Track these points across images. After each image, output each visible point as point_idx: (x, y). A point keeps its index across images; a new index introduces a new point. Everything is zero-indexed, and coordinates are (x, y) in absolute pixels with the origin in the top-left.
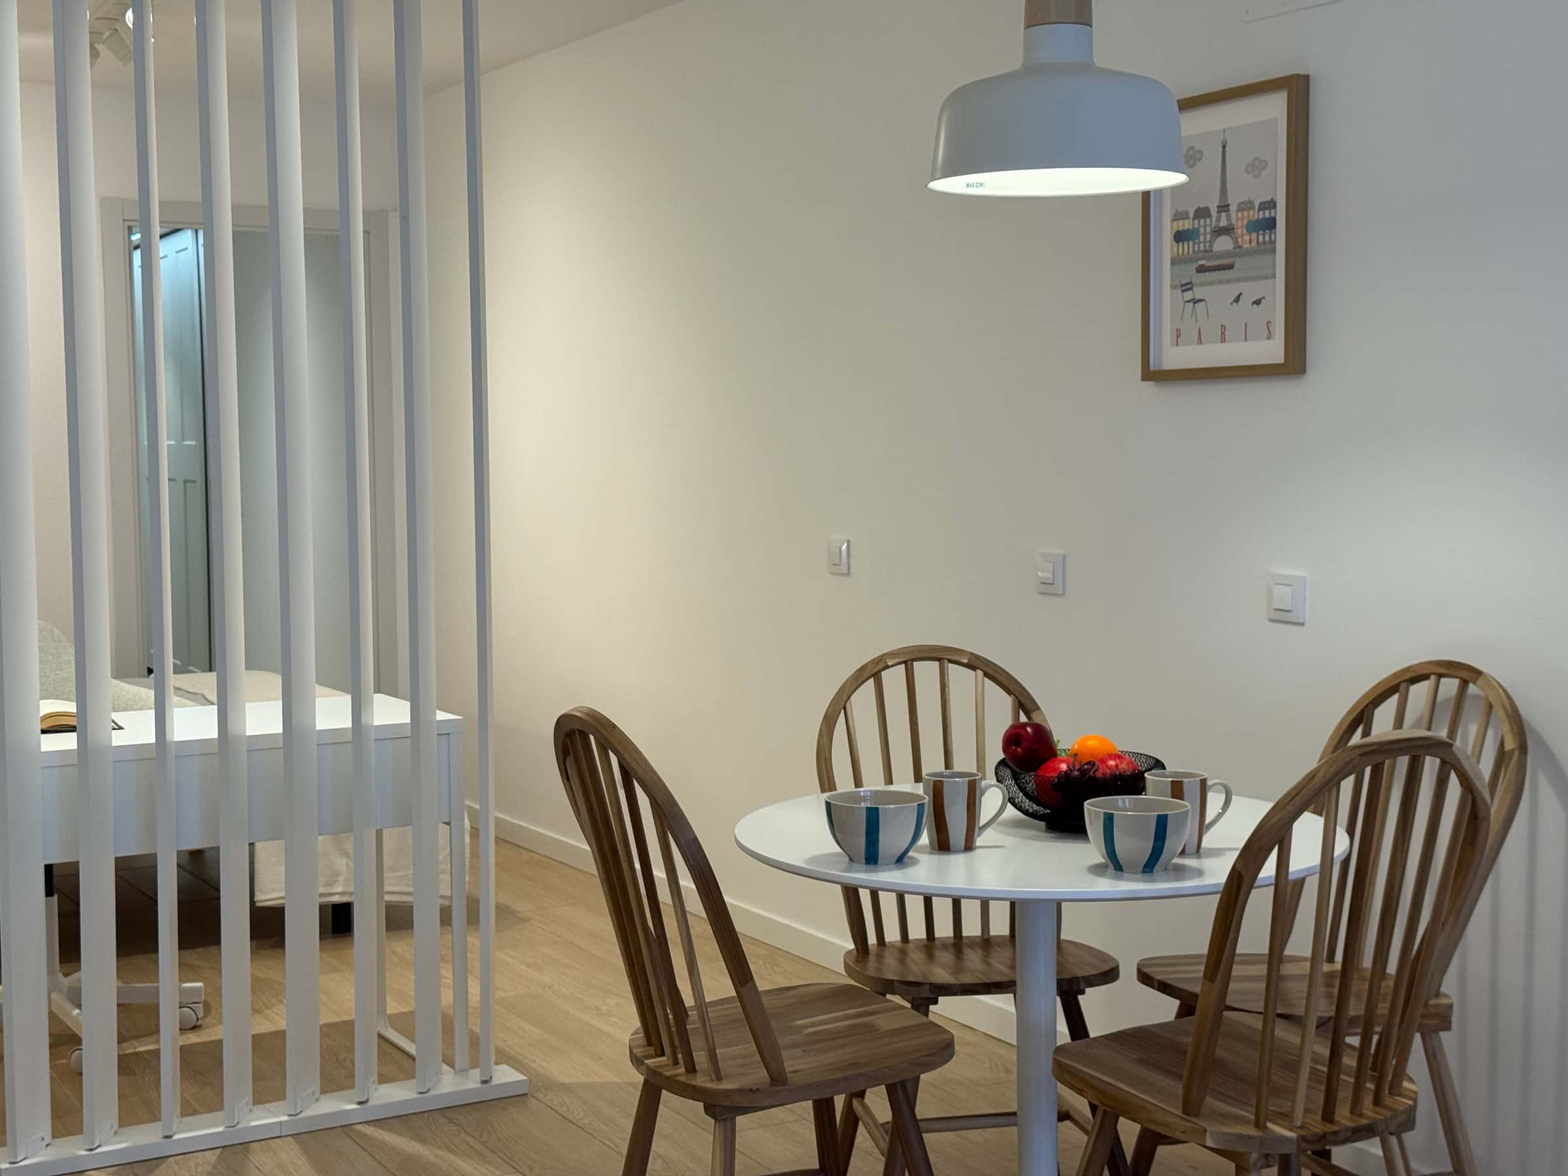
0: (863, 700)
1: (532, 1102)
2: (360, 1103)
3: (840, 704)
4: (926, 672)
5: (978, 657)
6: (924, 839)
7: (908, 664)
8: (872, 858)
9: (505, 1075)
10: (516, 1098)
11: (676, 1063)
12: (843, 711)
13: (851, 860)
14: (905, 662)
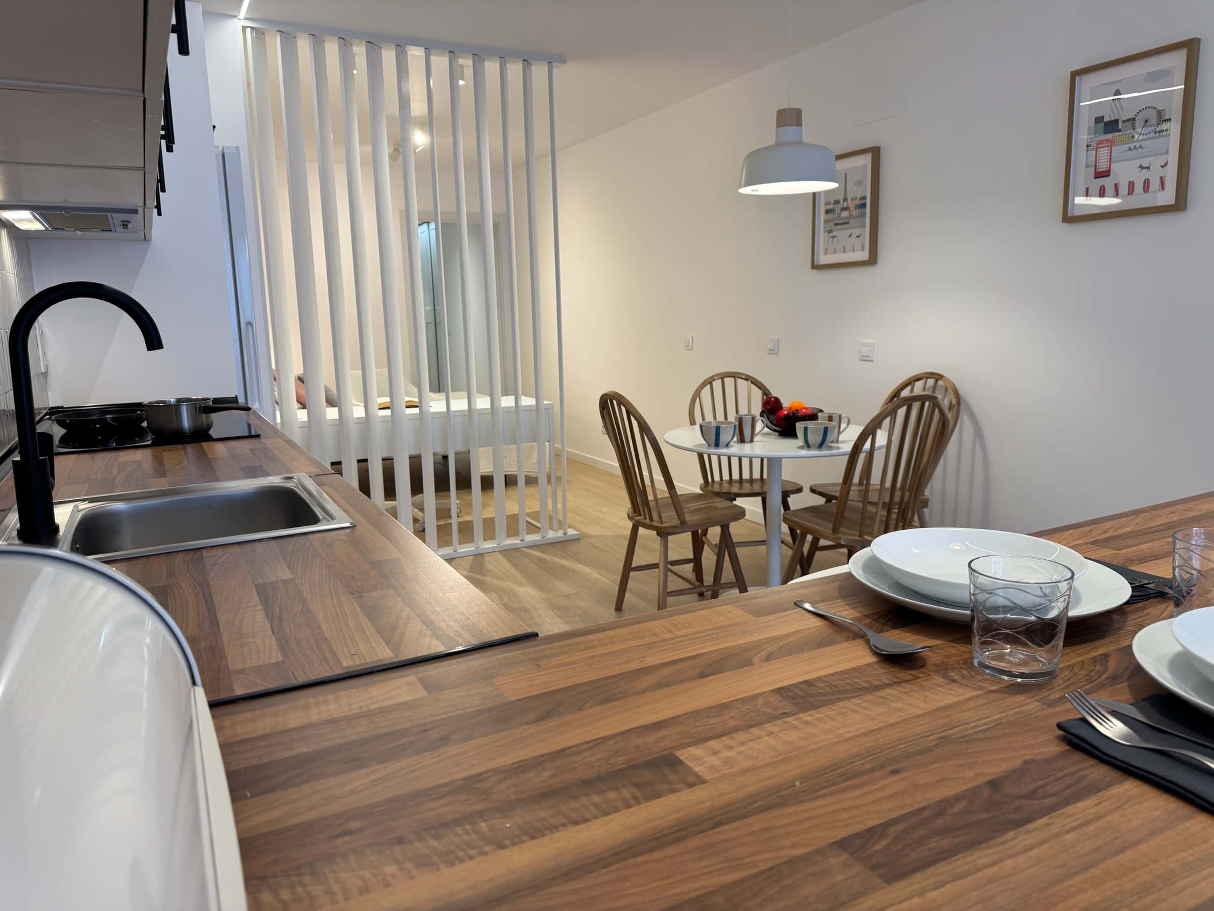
0: (706, 392)
1: (582, 541)
2: (522, 541)
3: (697, 394)
4: (729, 381)
5: (749, 376)
6: (735, 439)
7: (722, 379)
8: (717, 445)
9: (571, 532)
10: (575, 540)
11: (645, 518)
12: (698, 397)
13: (709, 445)
14: (721, 378)
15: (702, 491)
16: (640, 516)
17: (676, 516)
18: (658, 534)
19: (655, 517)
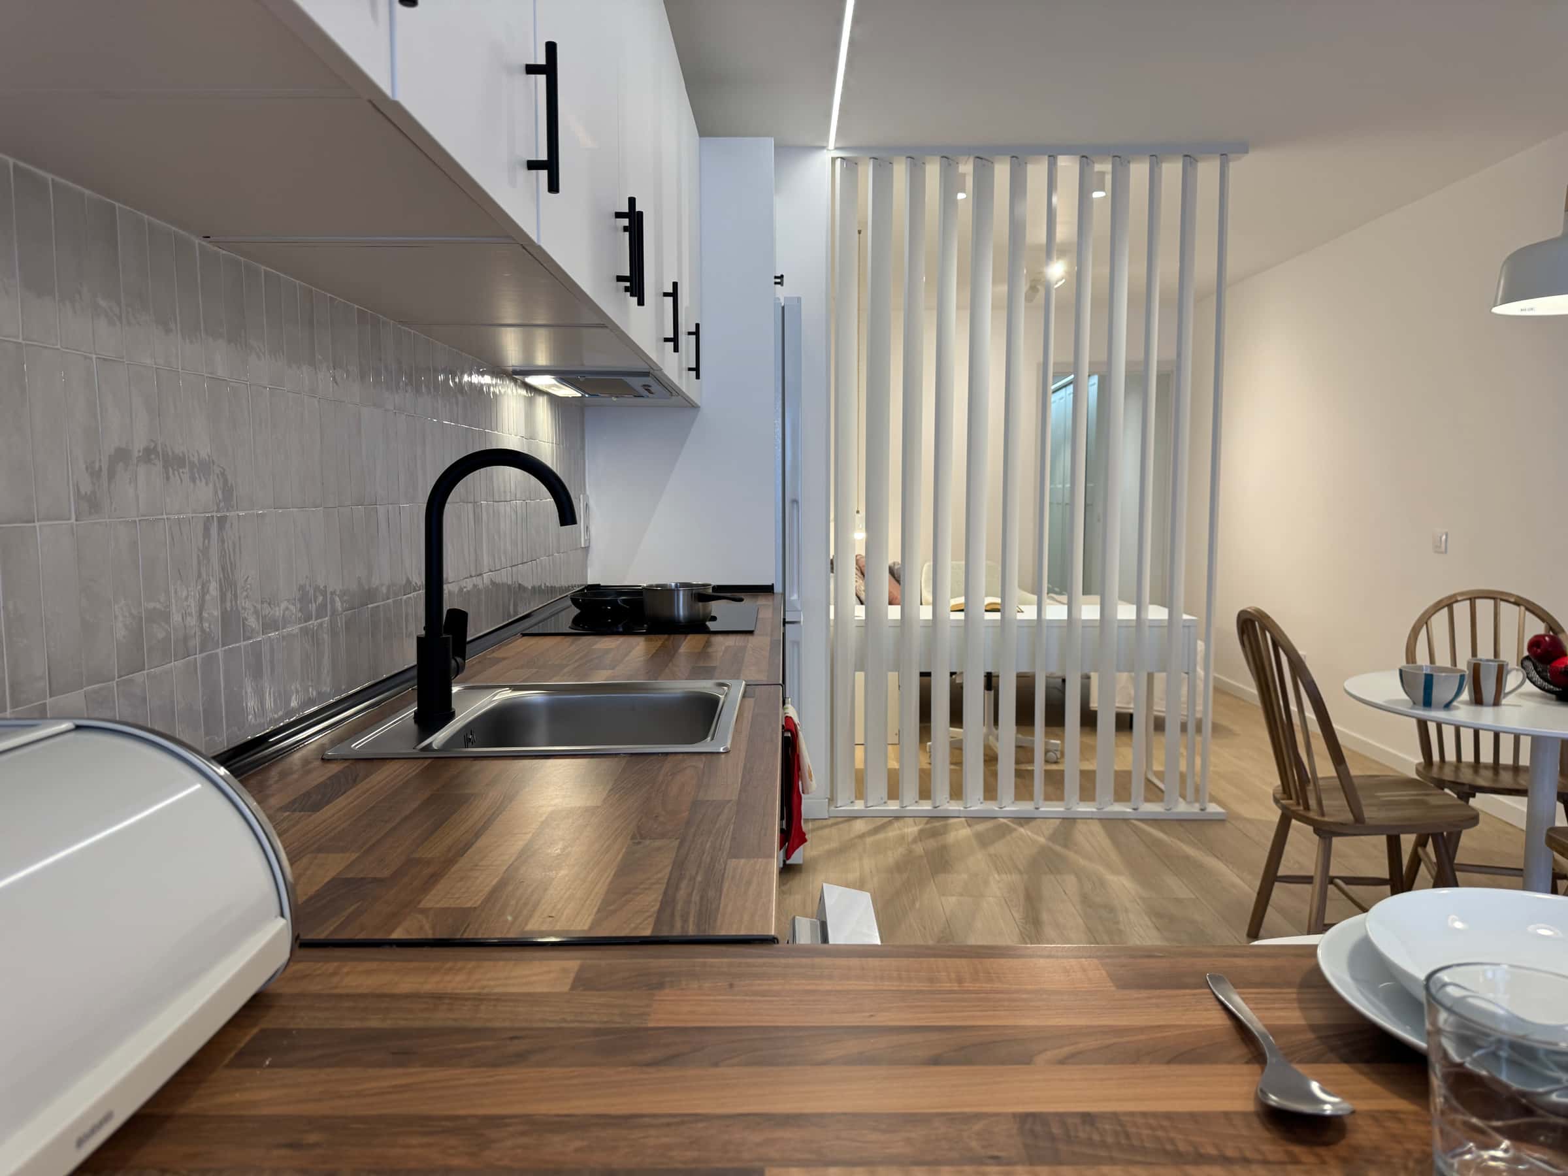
0: (1440, 620)
1: (1228, 825)
2: (1134, 809)
3: (1424, 620)
4: (1485, 607)
5: (1521, 598)
7: (1472, 600)
8: (1427, 703)
9: (1213, 808)
10: (1220, 821)
11: (1298, 804)
12: (1425, 627)
13: (1414, 703)
14: (1470, 599)
15: (1419, 775)
16: (1291, 799)
17: (1348, 808)
18: (1316, 831)
19: (1312, 802)
